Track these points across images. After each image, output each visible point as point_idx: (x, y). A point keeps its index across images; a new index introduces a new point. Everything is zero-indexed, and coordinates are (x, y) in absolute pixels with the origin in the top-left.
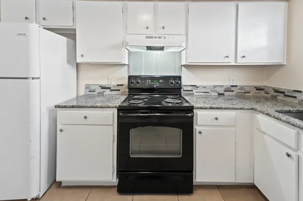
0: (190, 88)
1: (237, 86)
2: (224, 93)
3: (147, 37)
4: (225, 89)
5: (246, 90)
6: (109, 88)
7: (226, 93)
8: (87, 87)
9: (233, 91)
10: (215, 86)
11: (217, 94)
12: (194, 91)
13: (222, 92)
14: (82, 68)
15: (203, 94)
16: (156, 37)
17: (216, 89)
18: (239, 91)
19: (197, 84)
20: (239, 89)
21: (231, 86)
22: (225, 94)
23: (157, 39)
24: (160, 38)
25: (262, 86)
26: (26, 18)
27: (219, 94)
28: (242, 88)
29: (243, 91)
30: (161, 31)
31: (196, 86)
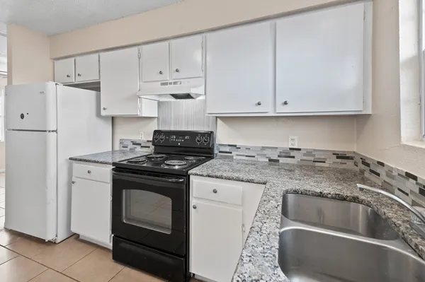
0: (228, 149)
1: (300, 150)
2: (279, 158)
3: (163, 84)
4: (280, 152)
5: (316, 157)
6: (140, 144)
7: (282, 160)
8: (121, 142)
9: (293, 157)
10: (263, 148)
11: (267, 160)
12: (234, 153)
13: (275, 157)
14: (117, 122)
15: (247, 158)
16: (170, 83)
17: (265, 152)
18: (305, 158)
19: (238, 144)
20: (305, 155)
21: (290, 149)
22: (280, 161)
23: (172, 85)
24: (175, 83)
25: (350, 152)
26: (68, 76)
27: (270, 160)
28: (309, 153)
29: (312, 159)
30: (176, 75)
31: (236, 146)
